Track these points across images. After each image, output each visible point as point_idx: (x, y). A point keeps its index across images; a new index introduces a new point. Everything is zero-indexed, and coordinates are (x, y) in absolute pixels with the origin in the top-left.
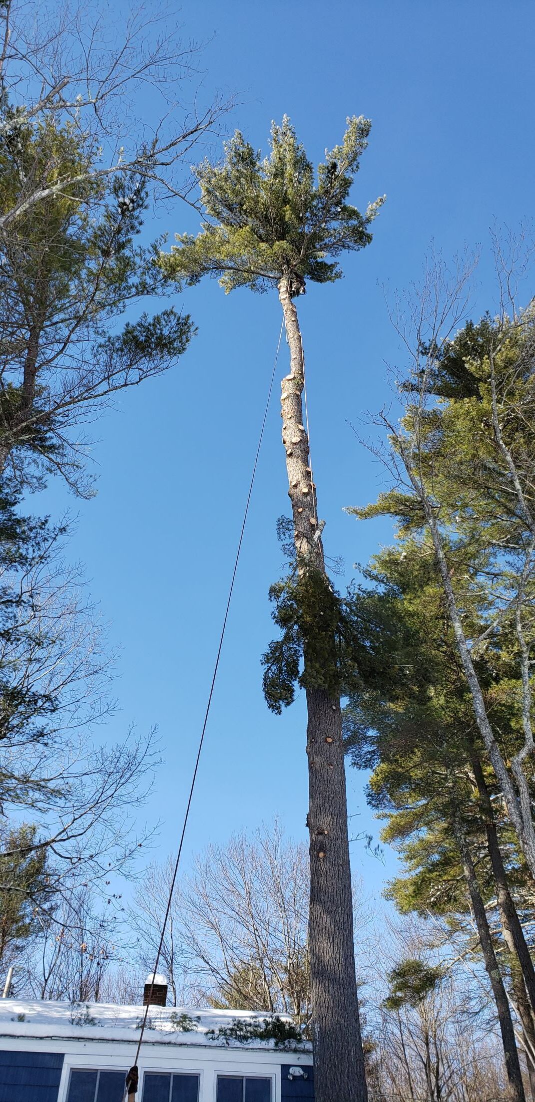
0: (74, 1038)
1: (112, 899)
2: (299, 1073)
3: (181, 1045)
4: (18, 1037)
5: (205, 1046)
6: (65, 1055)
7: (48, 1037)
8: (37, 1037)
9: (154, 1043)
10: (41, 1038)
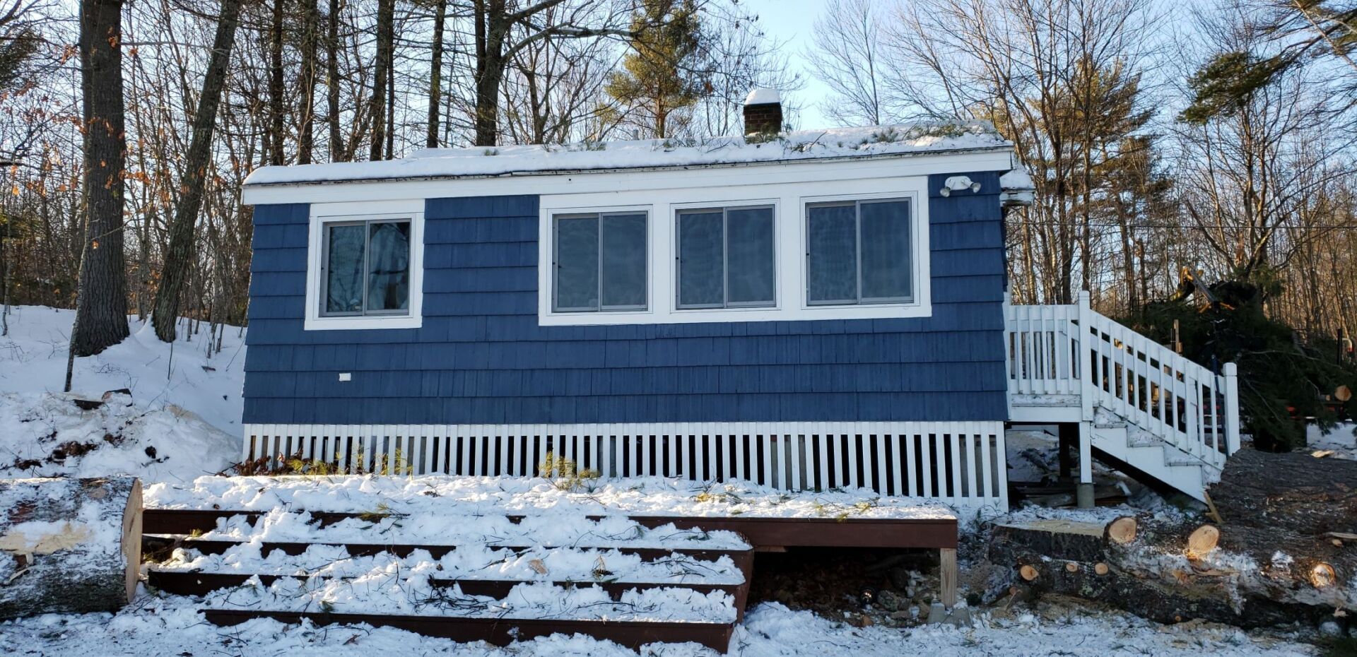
0: (548, 170)
1: (742, 22)
2: (964, 184)
3: (734, 164)
4: (459, 176)
5: (779, 161)
6: (541, 197)
7: (506, 173)
8: (488, 175)
9: (686, 167)
10: (496, 175)
